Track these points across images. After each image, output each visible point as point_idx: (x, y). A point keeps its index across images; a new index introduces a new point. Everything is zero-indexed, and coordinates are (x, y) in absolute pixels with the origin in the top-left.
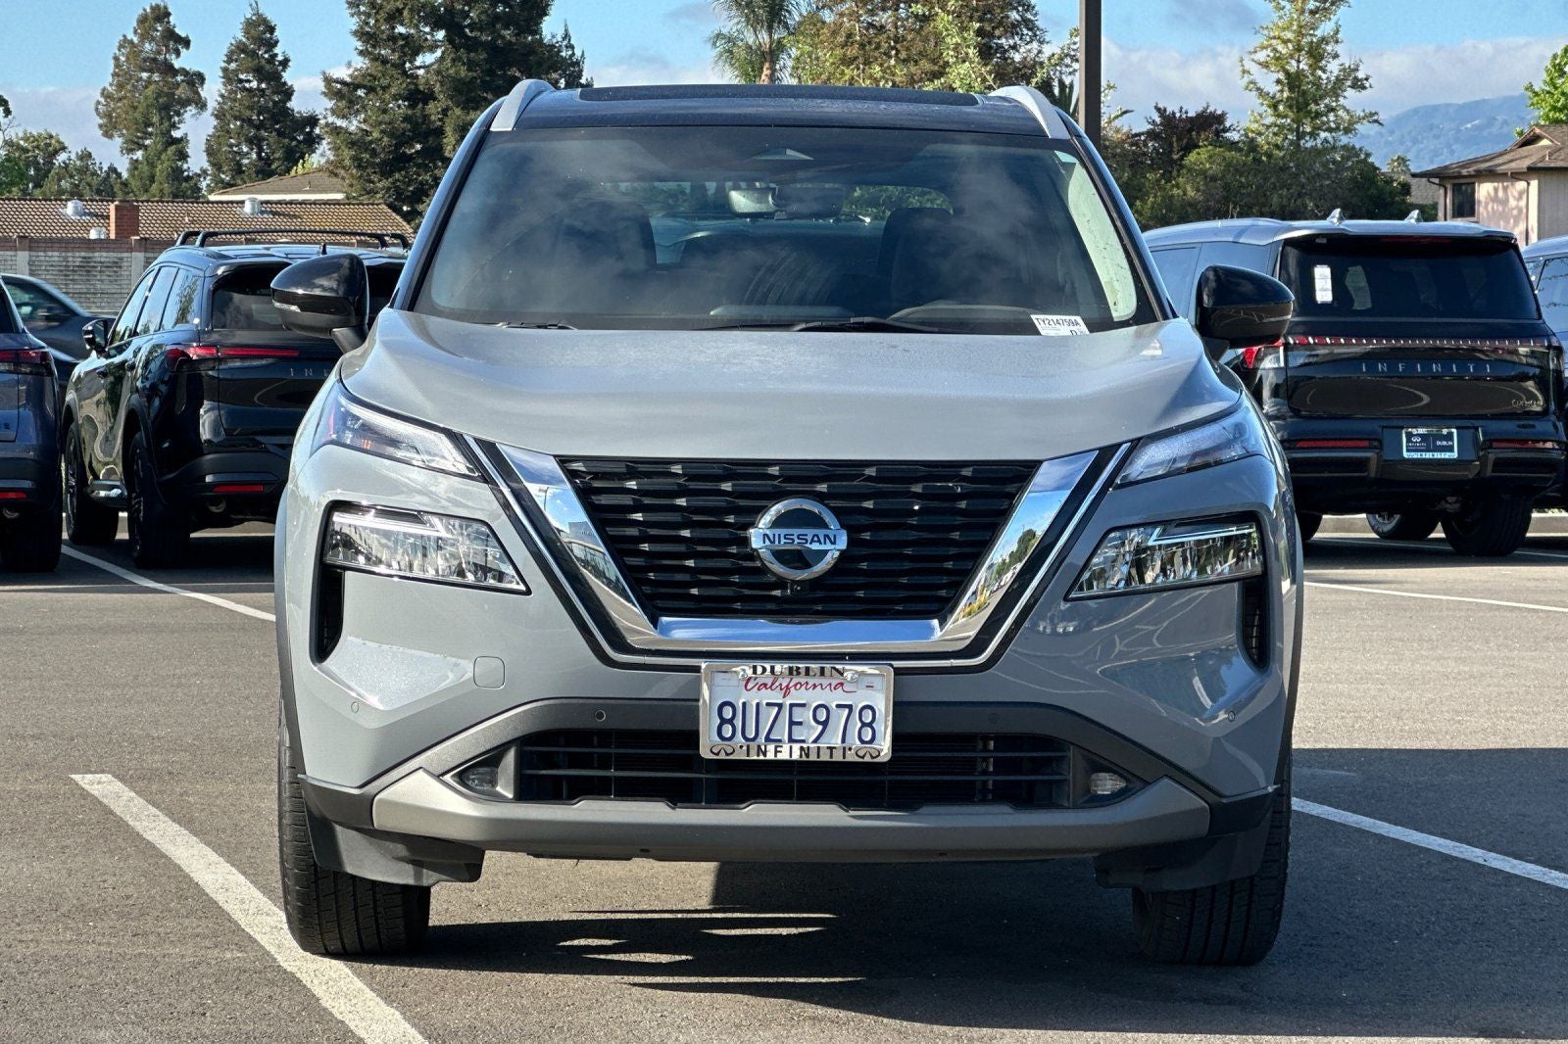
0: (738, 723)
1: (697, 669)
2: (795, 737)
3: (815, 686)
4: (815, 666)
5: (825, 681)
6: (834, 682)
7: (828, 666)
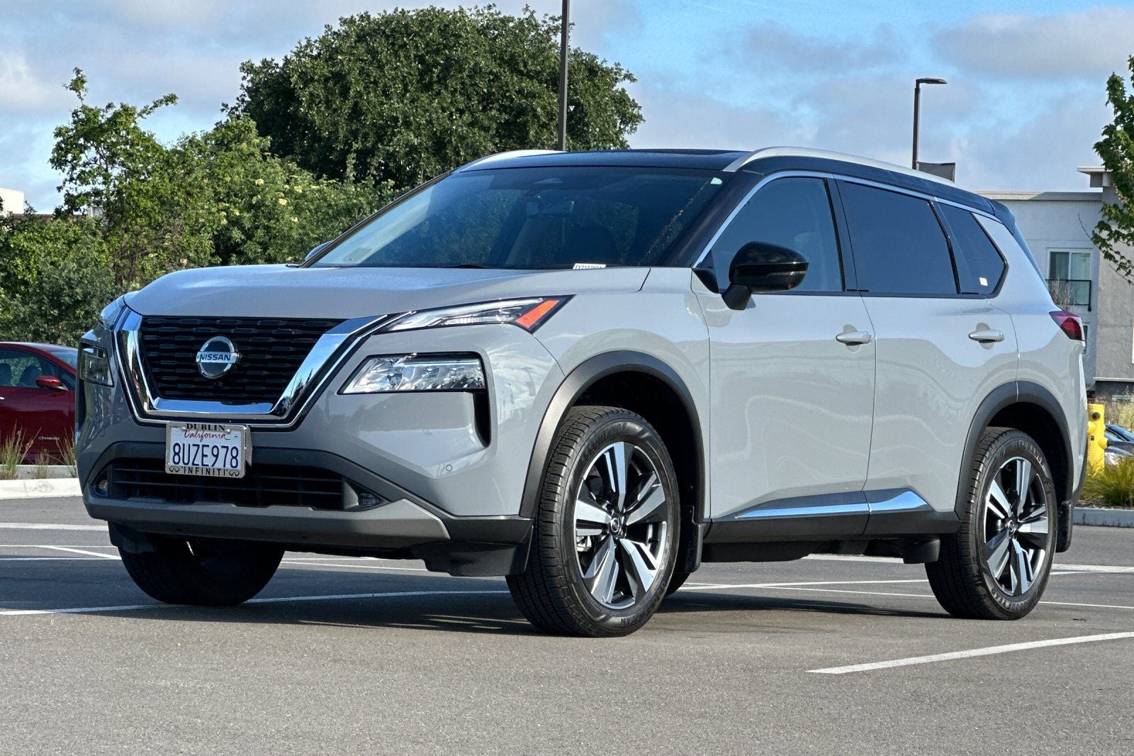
0: (181, 454)
1: (164, 426)
2: (204, 463)
3: (213, 436)
4: (212, 425)
5: (217, 433)
6: (221, 434)
7: (218, 424)
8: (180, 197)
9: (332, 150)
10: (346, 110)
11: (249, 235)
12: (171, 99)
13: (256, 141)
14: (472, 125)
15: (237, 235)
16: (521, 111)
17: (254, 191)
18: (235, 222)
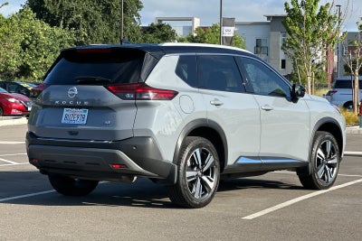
8: (11, 32)
9: (54, 17)
10: (58, 5)
11: (31, 43)
12: (6, 4)
13: (32, 15)
14: (95, 9)
15: (27, 42)
16: (109, 5)
17: (32, 30)
18: (26, 39)
